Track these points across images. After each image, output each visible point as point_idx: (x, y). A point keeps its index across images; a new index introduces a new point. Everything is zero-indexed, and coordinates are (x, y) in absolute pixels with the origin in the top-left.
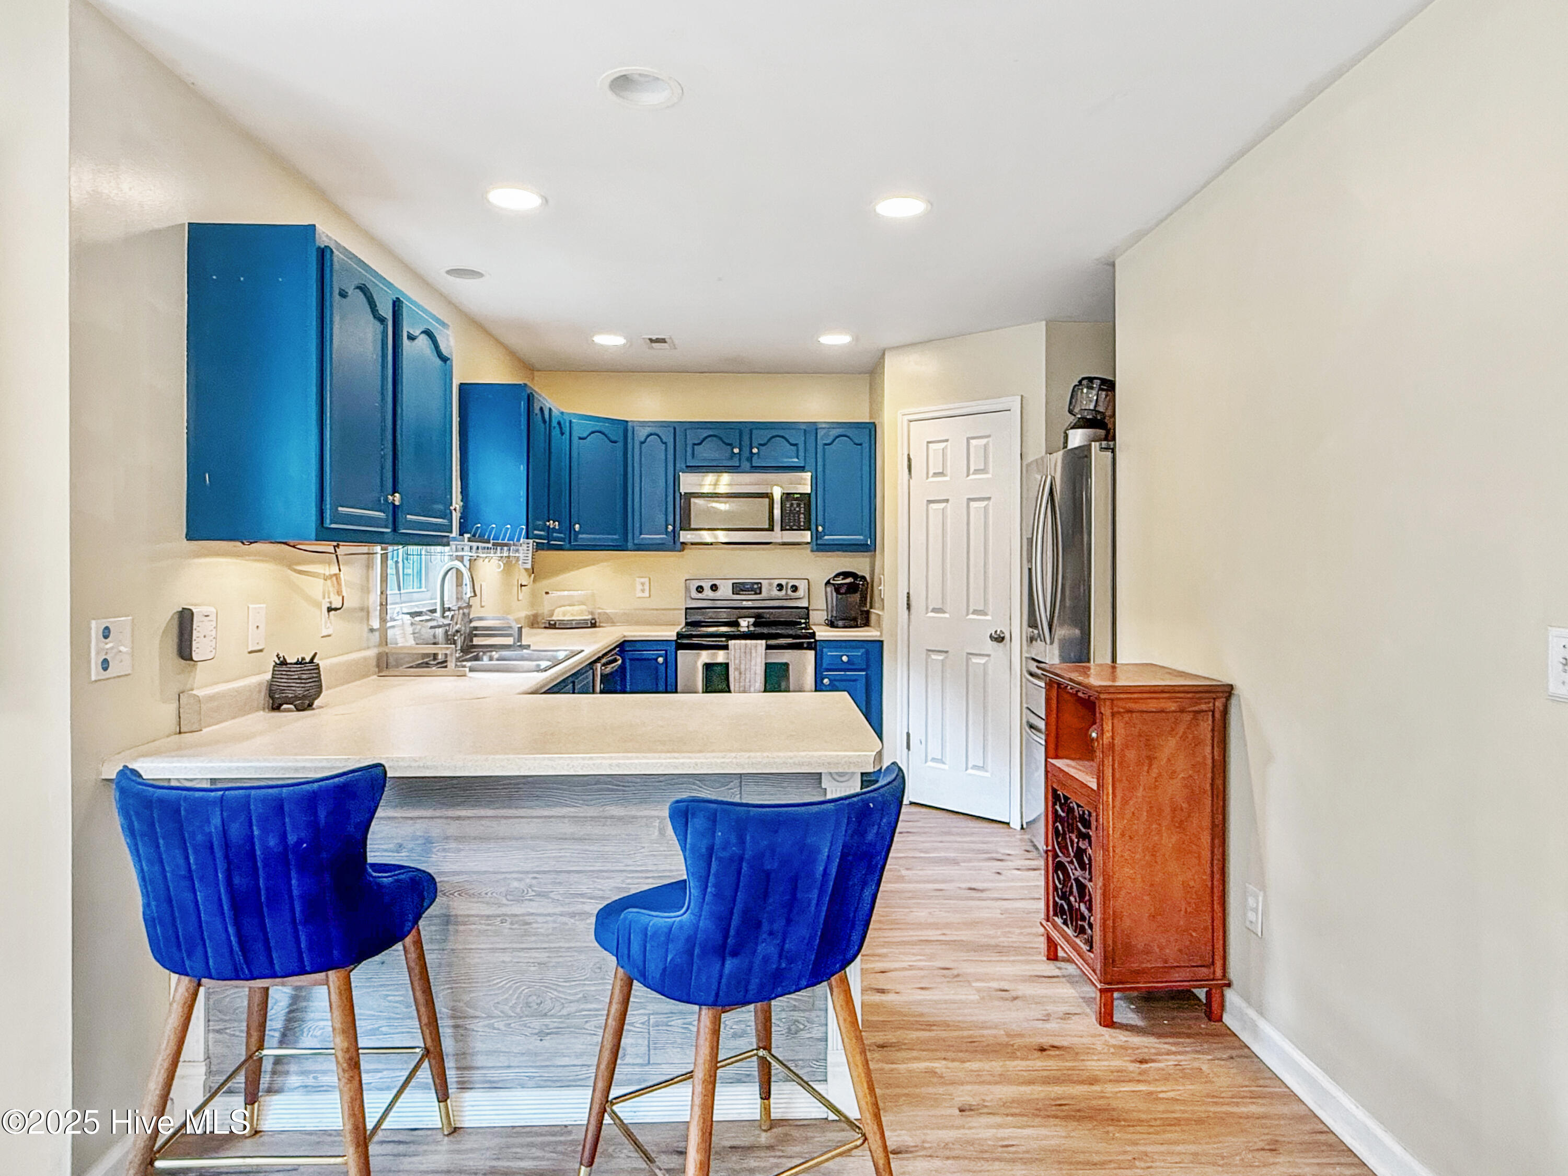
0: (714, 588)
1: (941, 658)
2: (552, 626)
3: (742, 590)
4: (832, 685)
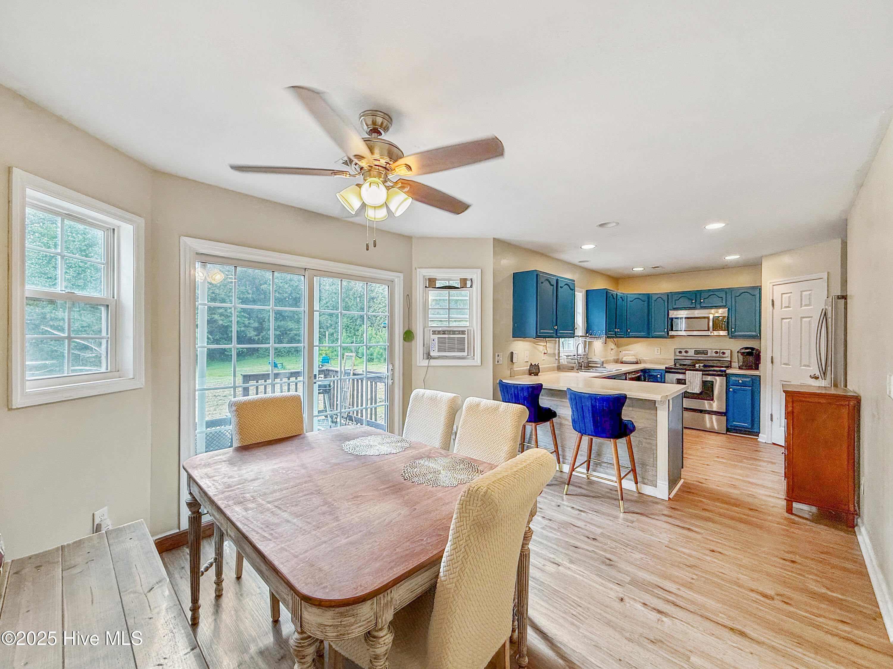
0: (686, 352)
2: (622, 363)
3: (698, 353)
4: (734, 392)
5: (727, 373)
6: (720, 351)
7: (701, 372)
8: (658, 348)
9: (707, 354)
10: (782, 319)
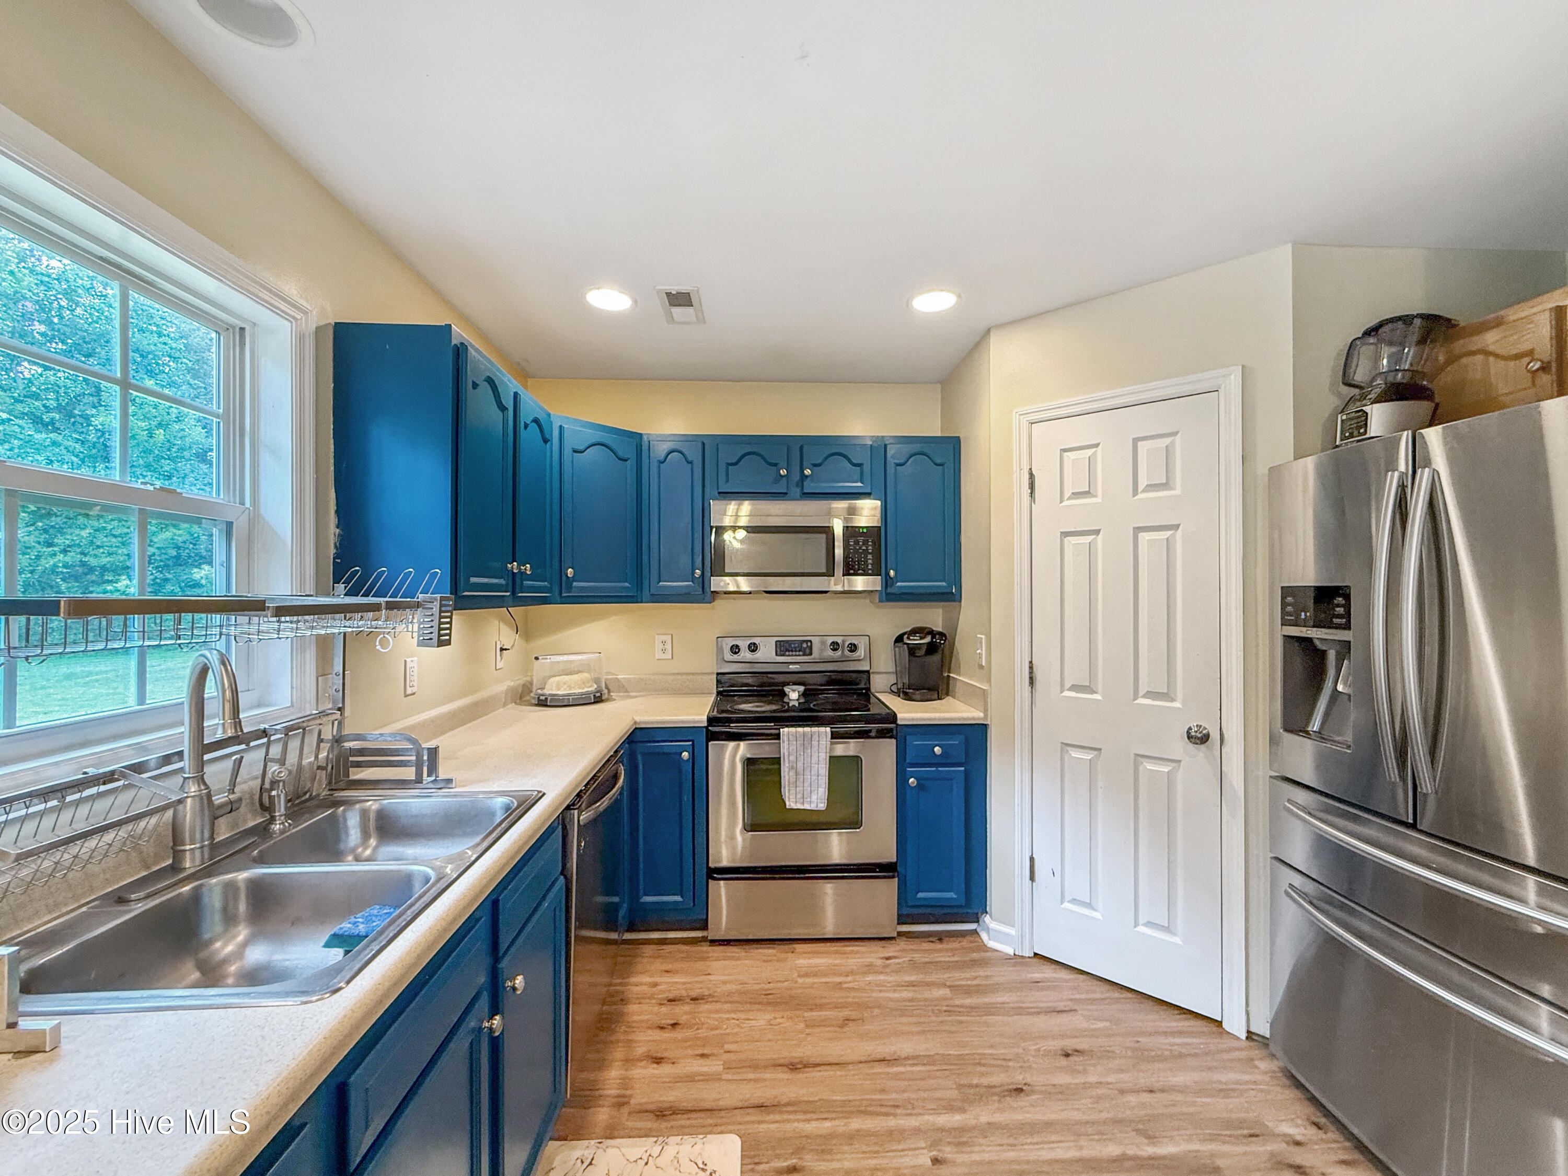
1: (1087, 757)
2: (543, 703)
3: (787, 650)
4: (920, 786)
5: (899, 722)
6: (844, 642)
7: (828, 729)
8: (664, 638)
9: (811, 654)
10: (1065, 534)
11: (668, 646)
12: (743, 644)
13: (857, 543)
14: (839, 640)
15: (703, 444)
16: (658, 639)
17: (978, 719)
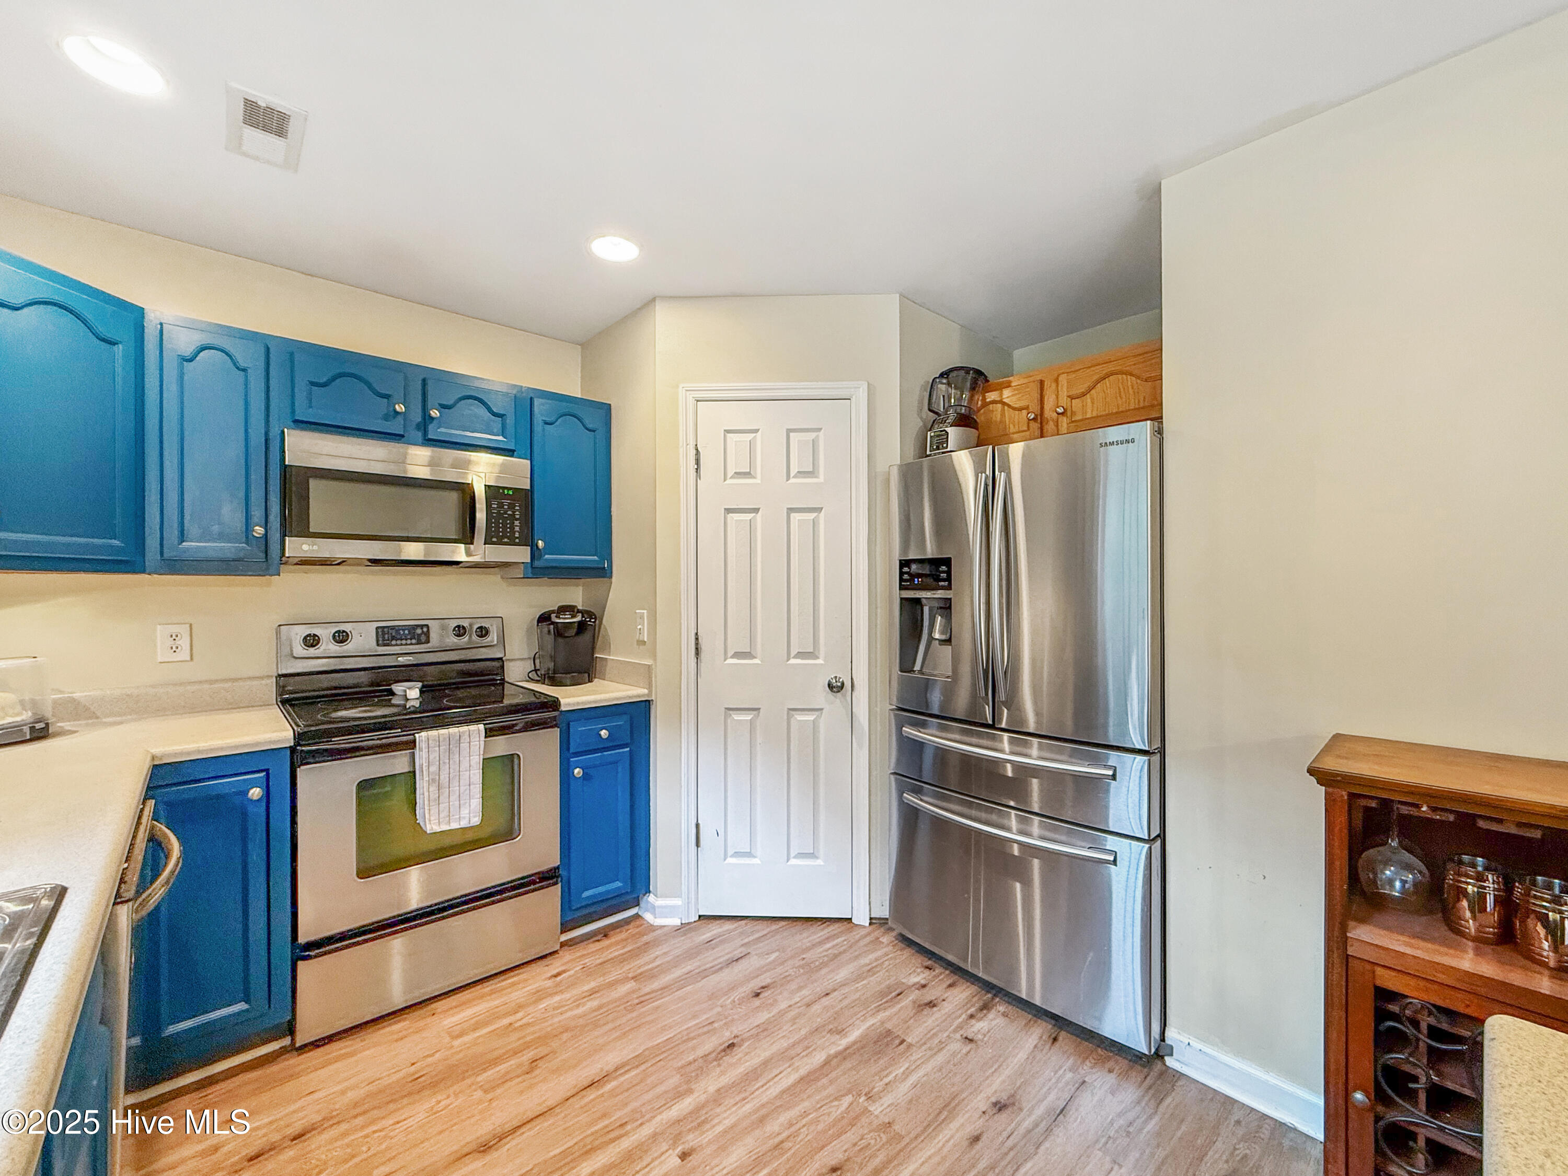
0: (341, 637)
1: (749, 718)
3: (393, 638)
4: (586, 777)
5: (563, 708)
6: (471, 625)
7: (481, 727)
8: (174, 629)
9: (428, 641)
10: (728, 511)
11: (184, 642)
12: (325, 633)
13: (501, 505)
14: (465, 623)
15: (268, 350)
16: (162, 633)
17: (643, 695)
